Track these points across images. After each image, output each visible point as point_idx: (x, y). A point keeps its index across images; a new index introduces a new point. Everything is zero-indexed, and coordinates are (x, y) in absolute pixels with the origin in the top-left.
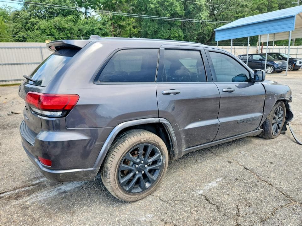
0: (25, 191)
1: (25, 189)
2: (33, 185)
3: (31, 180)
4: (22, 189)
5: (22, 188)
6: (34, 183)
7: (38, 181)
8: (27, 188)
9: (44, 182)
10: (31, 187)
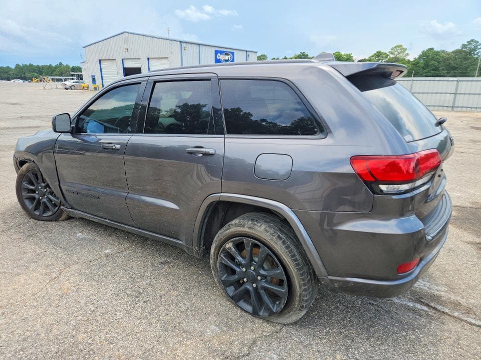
0: (443, 306)
1: (442, 307)
2: (427, 305)
3: (428, 315)
4: (447, 310)
5: (446, 313)
6: (425, 308)
7: (418, 306)
8: (439, 307)
9: (410, 299)
10: (432, 304)
